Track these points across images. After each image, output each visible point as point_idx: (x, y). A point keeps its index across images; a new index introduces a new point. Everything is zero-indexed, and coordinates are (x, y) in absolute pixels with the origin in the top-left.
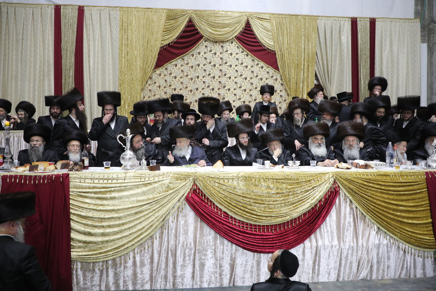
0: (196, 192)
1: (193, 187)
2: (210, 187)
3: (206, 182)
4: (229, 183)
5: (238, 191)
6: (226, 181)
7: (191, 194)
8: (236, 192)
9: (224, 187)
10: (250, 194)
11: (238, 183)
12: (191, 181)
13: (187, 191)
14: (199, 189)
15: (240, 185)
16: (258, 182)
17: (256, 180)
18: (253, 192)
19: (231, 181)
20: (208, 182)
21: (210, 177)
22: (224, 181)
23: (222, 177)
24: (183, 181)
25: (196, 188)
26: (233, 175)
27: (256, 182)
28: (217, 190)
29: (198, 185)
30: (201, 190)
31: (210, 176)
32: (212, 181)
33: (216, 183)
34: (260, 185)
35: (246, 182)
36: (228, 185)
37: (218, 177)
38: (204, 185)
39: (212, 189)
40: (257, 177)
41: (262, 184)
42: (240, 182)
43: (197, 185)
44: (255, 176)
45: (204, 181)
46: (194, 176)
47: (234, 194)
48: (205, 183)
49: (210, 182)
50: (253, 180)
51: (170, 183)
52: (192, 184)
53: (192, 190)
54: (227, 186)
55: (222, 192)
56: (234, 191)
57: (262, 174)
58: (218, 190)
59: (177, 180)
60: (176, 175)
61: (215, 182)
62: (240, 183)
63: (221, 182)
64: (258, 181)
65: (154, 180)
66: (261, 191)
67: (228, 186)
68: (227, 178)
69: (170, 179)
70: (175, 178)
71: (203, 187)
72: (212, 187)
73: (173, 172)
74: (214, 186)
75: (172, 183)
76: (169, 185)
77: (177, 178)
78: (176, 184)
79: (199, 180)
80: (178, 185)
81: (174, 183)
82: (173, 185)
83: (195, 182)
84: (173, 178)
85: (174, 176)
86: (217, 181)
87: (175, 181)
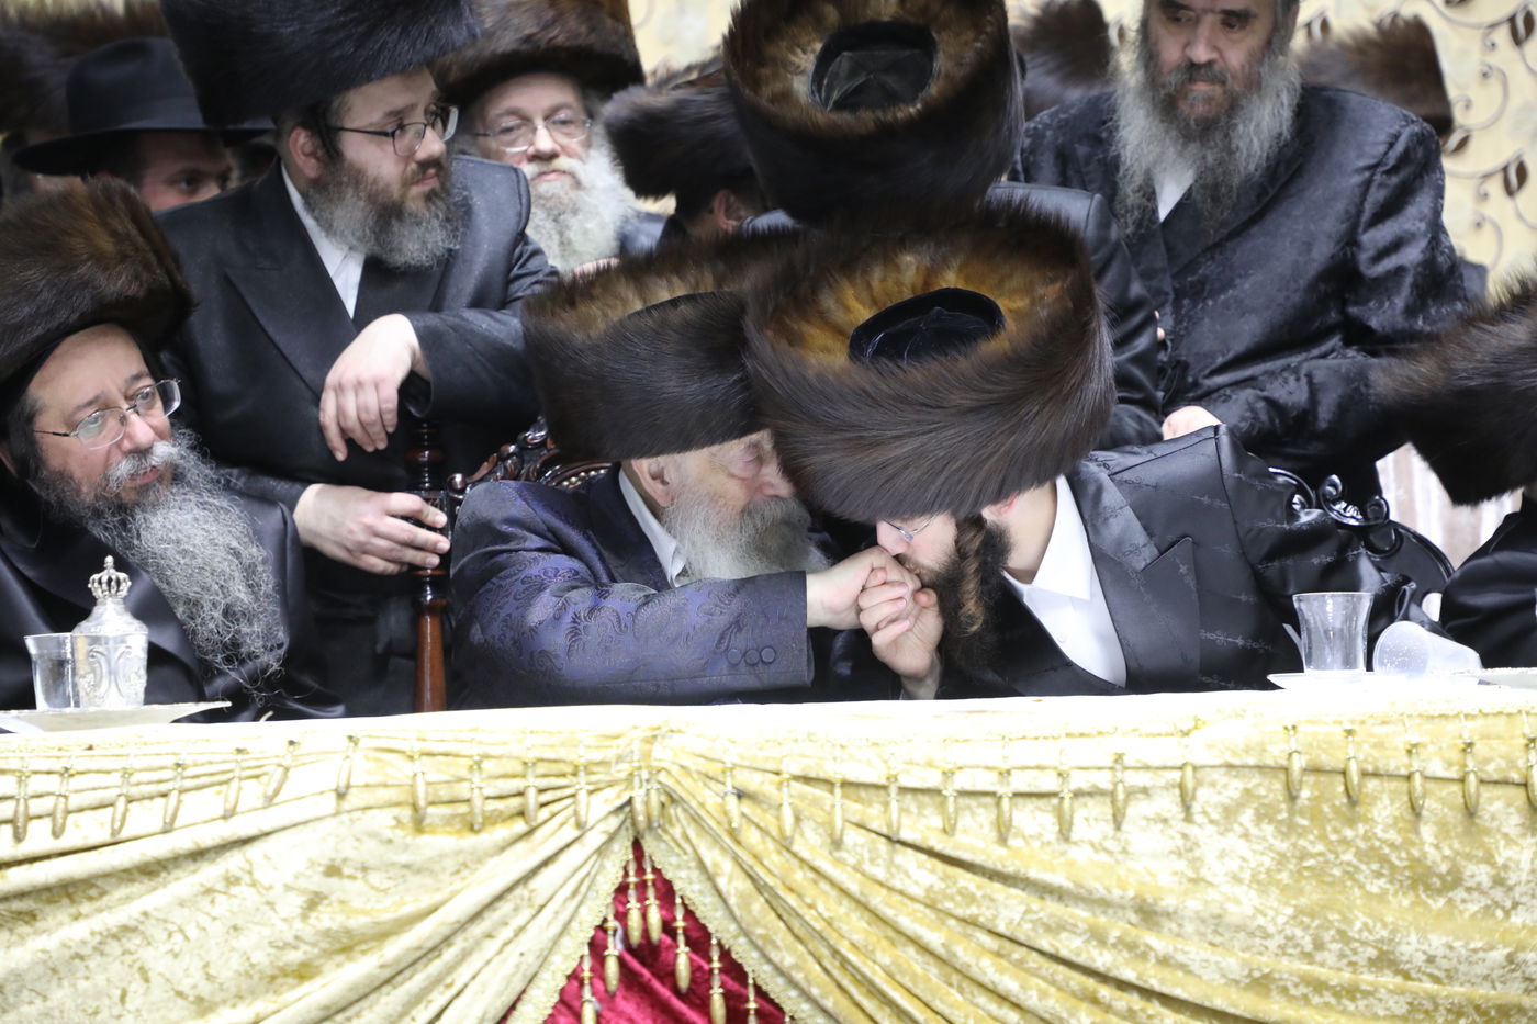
0: (669, 976)
1: (622, 916)
2: (828, 905)
3: (785, 845)
4: (1074, 853)
5: (1194, 952)
6: (1033, 821)
7: (606, 998)
8: (1164, 961)
9: (1010, 908)
10: (1352, 992)
11: (1188, 850)
12: (595, 839)
13: (544, 960)
14: (699, 939)
15: (1214, 870)
16: (1443, 829)
17: (1415, 810)
18: (1385, 960)
19: (1090, 820)
20: (810, 843)
21: (828, 784)
22: (1003, 833)
23: (986, 782)
24: (502, 832)
25: (668, 928)
26: (1114, 745)
27: (1427, 832)
28: (924, 949)
29: (688, 885)
30: (725, 955)
31: (833, 770)
32: (853, 837)
33: (908, 858)
34: (1481, 874)
35: (1289, 829)
36: (1058, 879)
37: (932, 779)
38: (760, 887)
39: (855, 927)
40: (1437, 768)
41: (1503, 854)
42: (1203, 833)
43: (666, 892)
44: (1397, 762)
45: (752, 837)
46: (623, 770)
47: (1147, 993)
48: (774, 859)
49: (837, 844)
50: (1384, 809)
51: (333, 871)
52: (610, 876)
53: (614, 948)
54: (1044, 890)
55: (988, 970)
56: (1139, 953)
57: (1500, 725)
58: (935, 939)
59: (419, 824)
60: (408, 768)
61: (894, 841)
62: (1210, 855)
63: (974, 837)
64: (1455, 817)
65: (167, 828)
66: (1498, 955)
67: (1058, 893)
68: (1048, 783)
69: (333, 822)
70: (398, 804)
71: (746, 902)
72: (862, 905)
73: (370, 736)
74: (877, 899)
75: (365, 869)
76: (326, 898)
77: (415, 807)
78: (414, 880)
79: (696, 820)
80: (438, 889)
81: (377, 869)
82: (373, 893)
83: (649, 845)
84: (371, 803)
85: (386, 785)
86: (921, 825)
87: (390, 841)
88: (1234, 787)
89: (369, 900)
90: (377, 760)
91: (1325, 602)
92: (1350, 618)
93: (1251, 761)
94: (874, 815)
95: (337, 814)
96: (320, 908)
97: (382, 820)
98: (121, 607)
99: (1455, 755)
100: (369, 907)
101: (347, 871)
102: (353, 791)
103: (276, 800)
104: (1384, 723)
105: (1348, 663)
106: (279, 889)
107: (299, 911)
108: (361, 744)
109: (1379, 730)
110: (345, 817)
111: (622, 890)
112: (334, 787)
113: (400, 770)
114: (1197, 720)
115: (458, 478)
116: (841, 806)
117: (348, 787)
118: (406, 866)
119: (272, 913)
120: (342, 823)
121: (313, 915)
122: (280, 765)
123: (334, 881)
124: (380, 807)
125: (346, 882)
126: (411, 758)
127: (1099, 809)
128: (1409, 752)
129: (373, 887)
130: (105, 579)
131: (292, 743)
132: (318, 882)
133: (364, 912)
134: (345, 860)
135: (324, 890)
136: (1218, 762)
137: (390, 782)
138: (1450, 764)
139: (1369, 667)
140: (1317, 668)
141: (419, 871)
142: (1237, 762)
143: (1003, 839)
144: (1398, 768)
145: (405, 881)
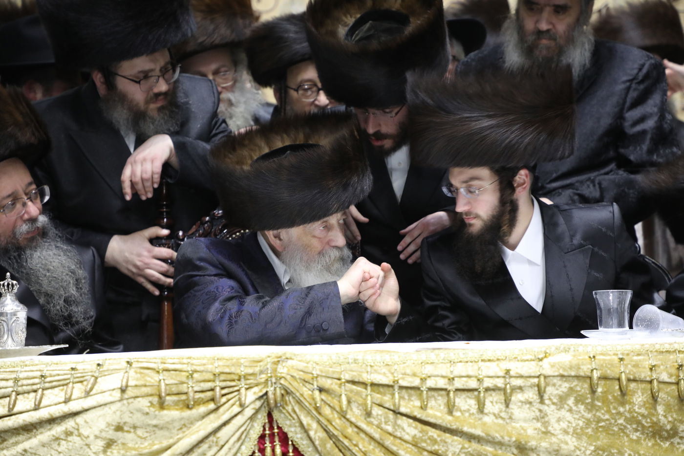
1: (262, 451)
2: (364, 445)
3: (343, 415)
4: (486, 419)
6: (466, 403)
9: (454, 446)
11: (542, 417)
12: (249, 412)
15: (556, 427)
16: (668, 408)
17: (654, 398)
19: (493, 404)
20: (355, 414)
21: (364, 384)
22: (451, 409)
23: (442, 383)
24: (203, 409)
26: (505, 365)
27: (660, 409)
29: (295, 434)
31: (367, 378)
32: (376, 411)
33: (404, 422)
35: (591, 407)
36: (478, 432)
37: (416, 382)
38: (331, 436)
40: (665, 377)
42: (549, 409)
43: (284, 439)
44: (645, 374)
45: (327, 411)
46: (264, 377)
48: (338, 422)
49: (369, 414)
50: (639, 398)
52: (257, 430)
54: (471, 437)
59: (162, 406)
60: (157, 377)
61: (397, 413)
62: (553, 420)
63: (436, 411)
64: (674, 402)
65: (37, 408)
67: (478, 439)
68: (473, 384)
69: (118, 405)
70: (151, 395)
71: (324, 444)
72: (381, 445)
73: (138, 361)
74: (389, 442)
75: (135, 427)
76: (116, 442)
77: (160, 397)
78: (160, 433)
79: (299, 402)
80: (171, 438)
81: (141, 427)
82: (139, 439)
83: (276, 415)
84: (138, 395)
85: (145, 386)
86: (410, 405)
87: (147, 414)
88: (565, 386)
89: (137, 443)
90: (141, 373)
91: (609, 295)
92: (621, 303)
93: (573, 374)
94: (387, 400)
95: (121, 400)
96: (113, 447)
97: (144, 403)
98: (14, 298)
99: (674, 371)
100: (137, 446)
101: (126, 428)
102: (129, 388)
103: (92, 393)
104: (638, 355)
105: (621, 325)
106: (92, 437)
107: (102, 448)
108: (134, 365)
109: (635, 358)
110: (125, 402)
111: (262, 438)
112: (119, 386)
113: (153, 378)
114: (546, 353)
115: (181, 233)
116: (370, 397)
117: (127, 386)
118: (155, 426)
119: (88, 450)
120: (124, 404)
121: (109, 450)
122: (93, 376)
123: (119, 434)
124: (142, 397)
125: (125, 434)
126: (158, 372)
127: (497, 397)
128: (651, 369)
129: (139, 437)
130: (6, 284)
131: (99, 365)
132: (111, 434)
133: (134, 449)
134: (125, 423)
135: (115, 438)
136: (556, 374)
137: (148, 384)
138: (671, 376)
139: (631, 327)
140: (606, 327)
141: (162, 429)
142: (566, 374)
143: (450, 412)
144: (645, 377)
145: (155, 434)
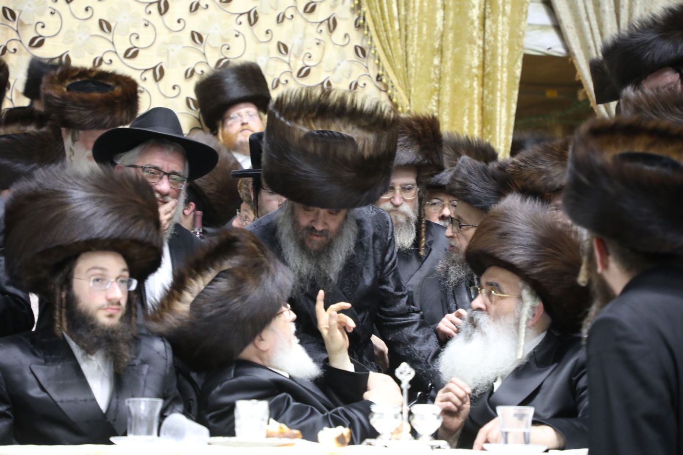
92: (152, 411)
105: (149, 432)
139: (159, 435)
140: (135, 434)
